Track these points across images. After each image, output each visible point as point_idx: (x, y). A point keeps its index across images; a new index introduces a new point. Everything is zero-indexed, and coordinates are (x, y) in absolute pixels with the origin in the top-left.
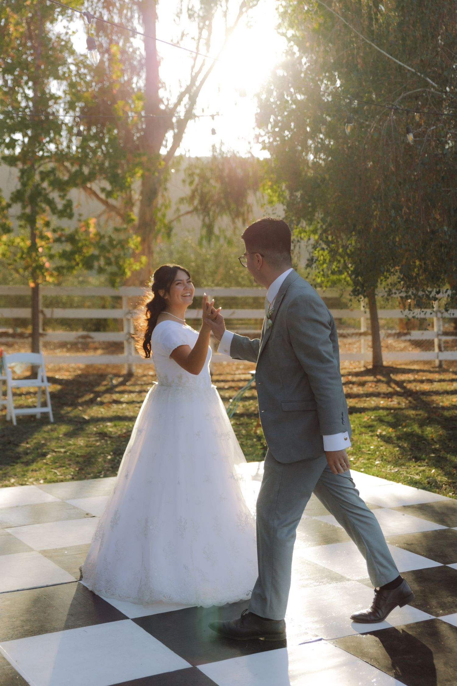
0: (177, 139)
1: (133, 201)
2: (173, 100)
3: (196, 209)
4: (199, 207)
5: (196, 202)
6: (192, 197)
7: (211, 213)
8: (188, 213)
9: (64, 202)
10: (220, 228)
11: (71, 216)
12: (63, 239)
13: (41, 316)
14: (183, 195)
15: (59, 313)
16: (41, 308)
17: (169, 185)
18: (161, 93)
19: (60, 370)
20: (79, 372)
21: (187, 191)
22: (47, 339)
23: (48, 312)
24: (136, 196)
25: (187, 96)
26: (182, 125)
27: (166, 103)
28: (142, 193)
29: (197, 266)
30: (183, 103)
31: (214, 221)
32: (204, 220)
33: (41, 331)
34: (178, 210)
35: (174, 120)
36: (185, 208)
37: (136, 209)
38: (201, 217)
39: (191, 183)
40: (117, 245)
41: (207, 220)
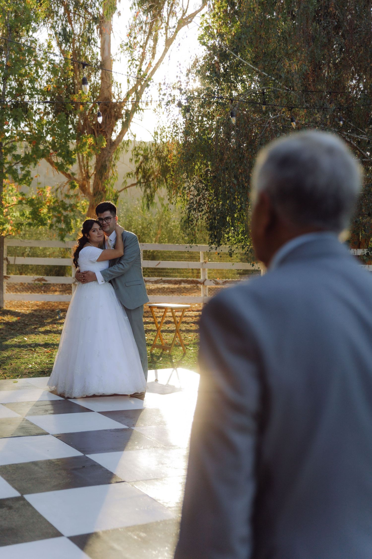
0: (126, 125)
1: (90, 175)
2: (123, 96)
3: (139, 182)
4: (142, 181)
5: (140, 176)
6: (137, 172)
7: (152, 185)
8: (133, 185)
9: (24, 172)
10: (159, 197)
11: (29, 183)
12: (24, 202)
13: (5, 263)
14: (129, 171)
15: (21, 261)
16: (5, 256)
17: (118, 163)
18: (114, 90)
19: (21, 305)
20: (36, 308)
21: (133, 167)
22: (9, 281)
23: (11, 259)
24: (92, 171)
25: (133, 95)
26: (129, 115)
27: (117, 97)
28: (96, 168)
29: (143, 228)
31: (154, 191)
32: (145, 191)
33: (5, 274)
34: (125, 182)
35: (123, 112)
36: (132, 180)
37: (91, 181)
38: (143, 189)
39: (136, 161)
40: (68, 207)
41: (148, 191)
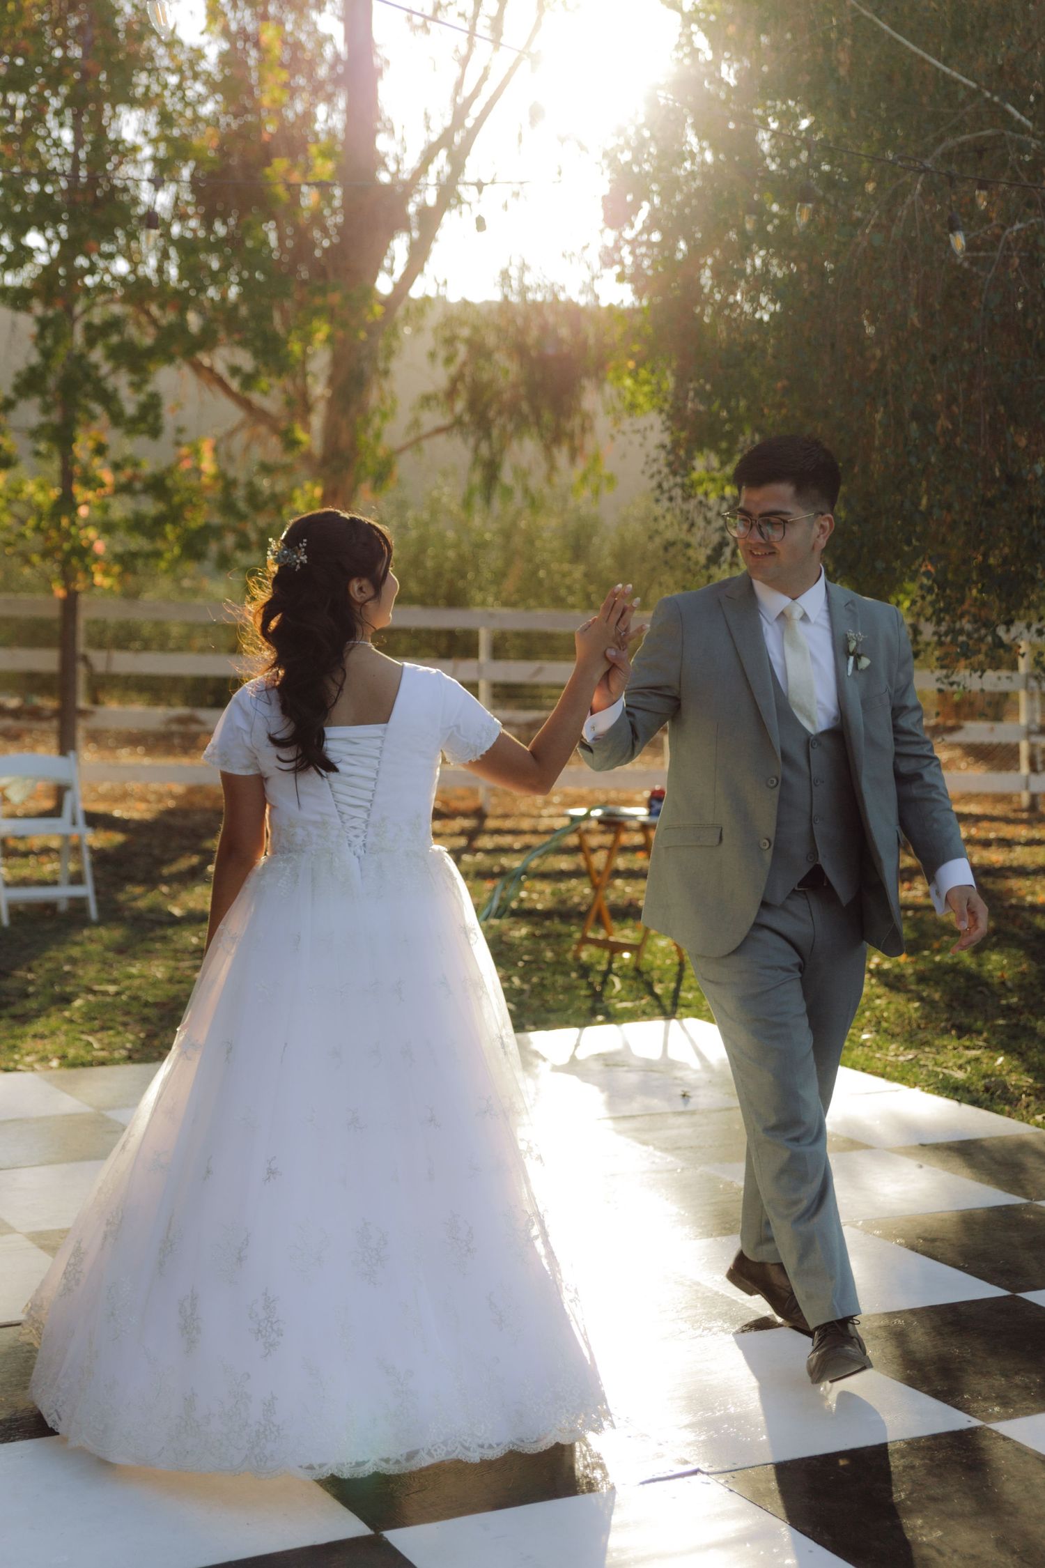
0: (419, 254)
1: (311, 399)
2: (411, 162)
3: (458, 422)
4: (467, 418)
5: (460, 405)
6: (451, 394)
7: (495, 432)
8: (439, 431)
9: (142, 397)
10: (516, 470)
11: (155, 432)
12: (138, 485)
13: (81, 669)
14: (429, 389)
15: (126, 663)
16: (81, 648)
17: (395, 365)
18: (383, 143)
19: (124, 796)
20: (171, 804)
21: (440, 378)
22: (95, 722)
23: (99, 660)
24: (319, 389)
25: (443, 154)
26: (429, 220)
27: (392, 167)
28: (331, 381)
29: (461, 557)
30: (433, 169)
31: (502, 451)
32: (476, 449)
33: (82, 703)
34: (416, 423)
35: (412, 209)
36: (433, 418)
37: (317, 420)
38: (471, 441)
39: (449, 360)
40: (266, 503)
41: (484, 450)
